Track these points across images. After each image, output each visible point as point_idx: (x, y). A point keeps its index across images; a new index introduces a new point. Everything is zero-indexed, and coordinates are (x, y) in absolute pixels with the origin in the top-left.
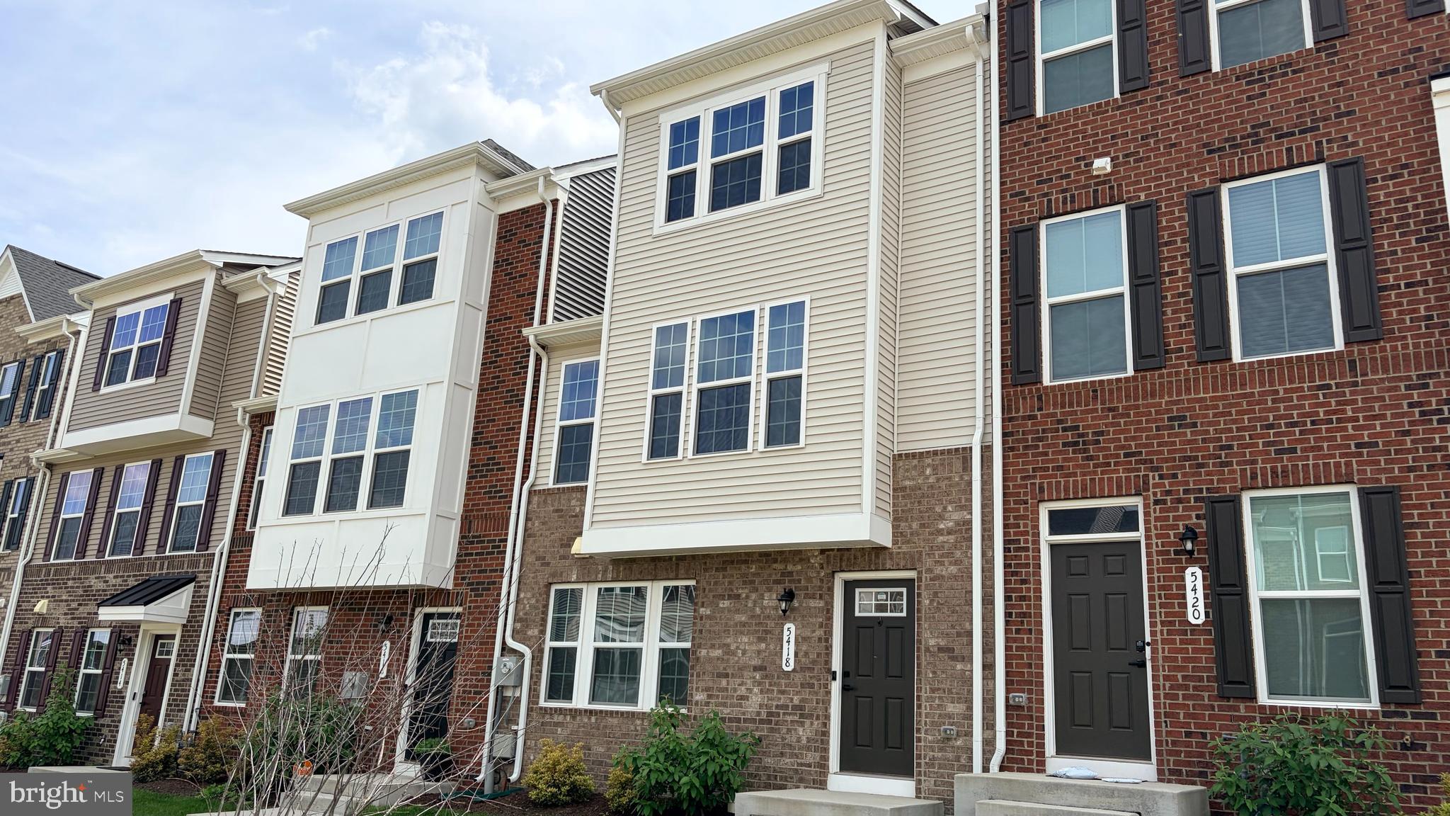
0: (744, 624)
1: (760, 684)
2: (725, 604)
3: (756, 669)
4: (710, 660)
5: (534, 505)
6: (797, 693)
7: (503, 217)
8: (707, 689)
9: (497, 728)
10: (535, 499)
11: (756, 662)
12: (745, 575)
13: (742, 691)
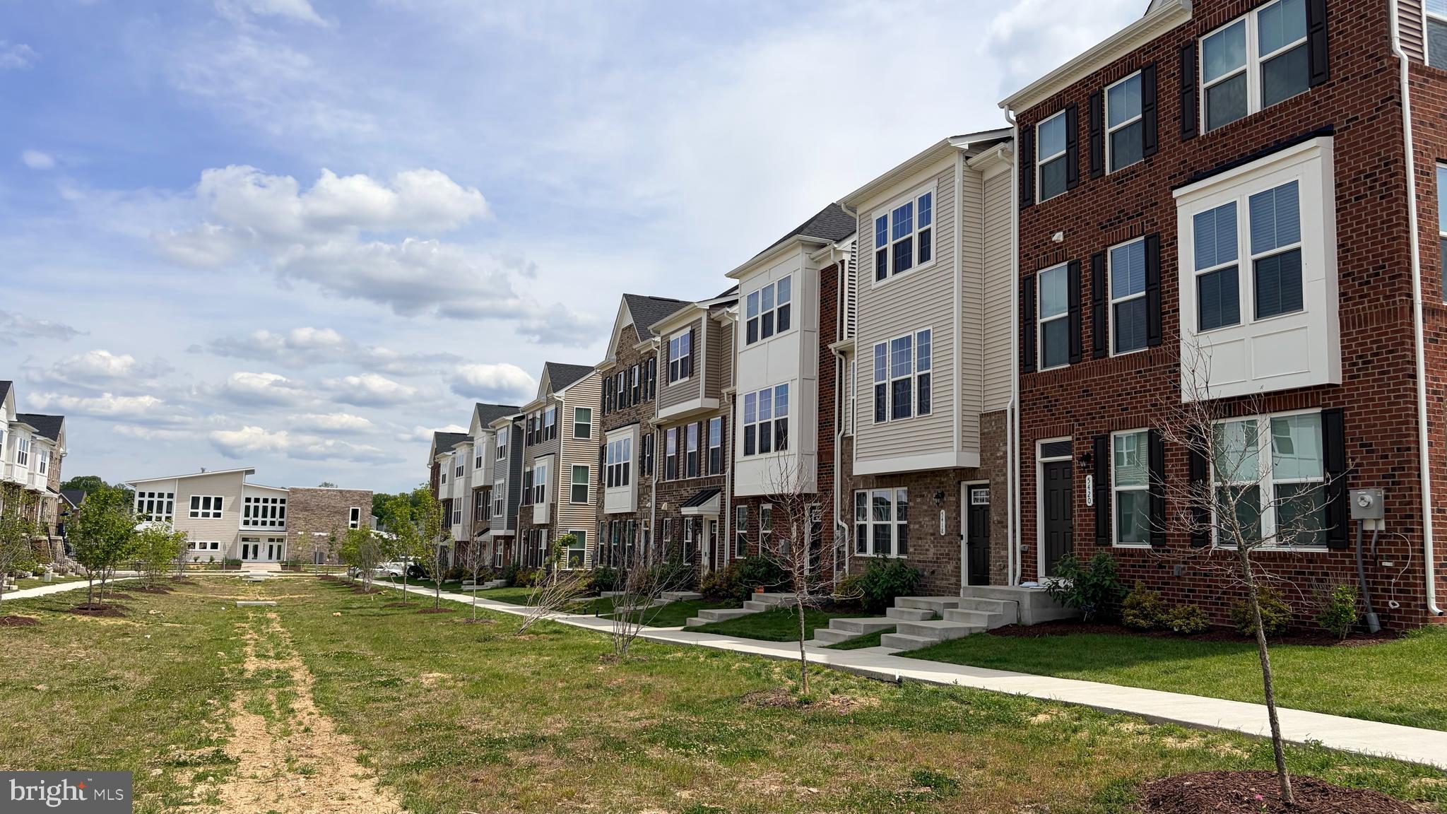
0: (926, 511)
1: (933, 543)
2: (919, 500)
3: (932, 534)
4: (914, 530)
5: (844, 446)
6: (947, 547)
7: (823, 271)
8: (914, 546)
9: (838, 569)
10: (845, 442)
11: (931, 531)
12: (925, 484)
13: (927, 547)
